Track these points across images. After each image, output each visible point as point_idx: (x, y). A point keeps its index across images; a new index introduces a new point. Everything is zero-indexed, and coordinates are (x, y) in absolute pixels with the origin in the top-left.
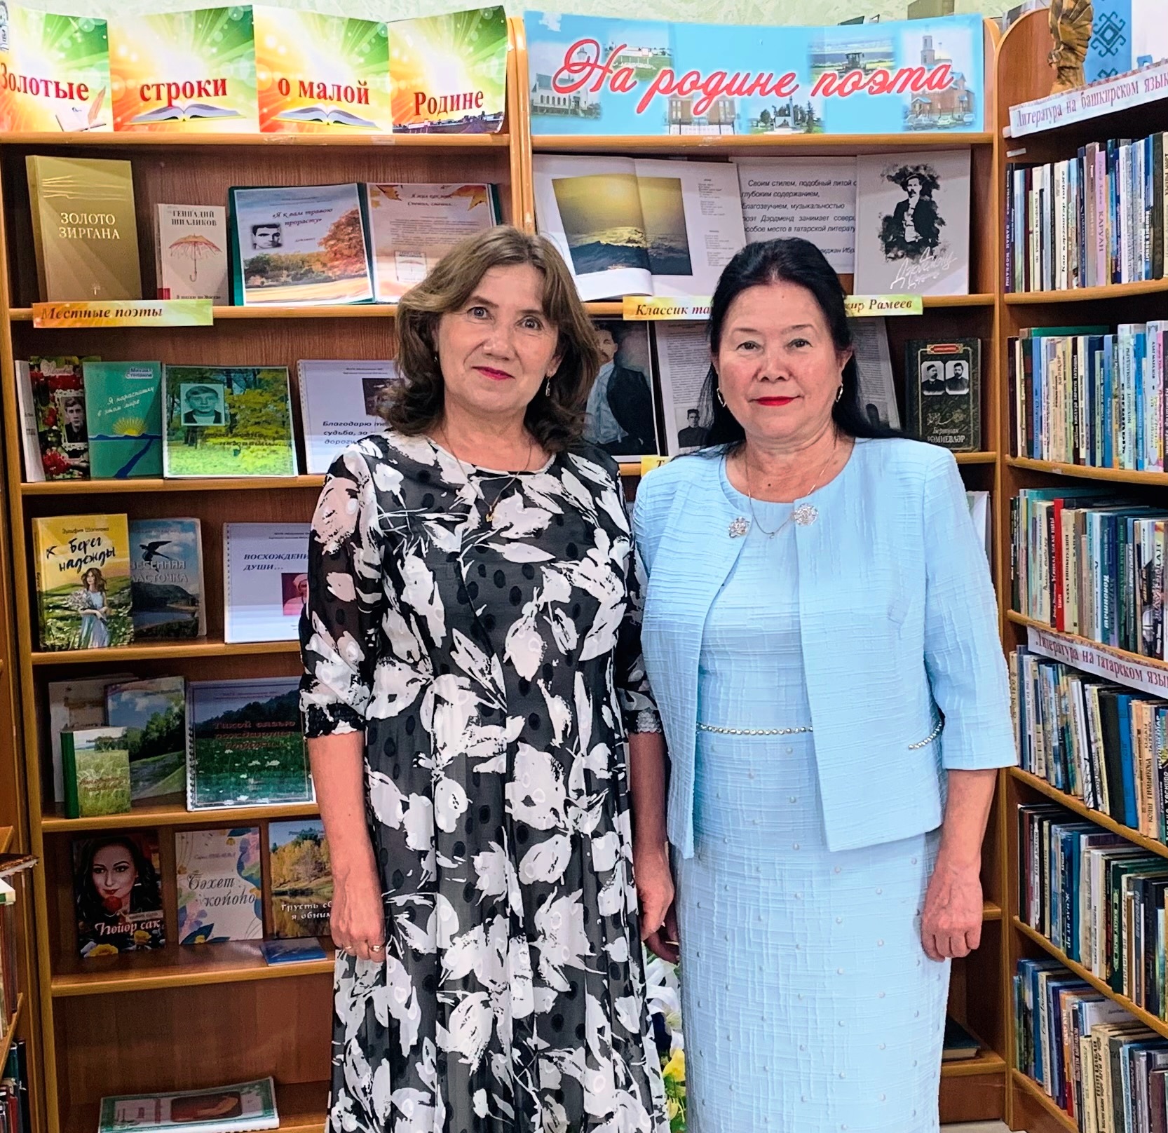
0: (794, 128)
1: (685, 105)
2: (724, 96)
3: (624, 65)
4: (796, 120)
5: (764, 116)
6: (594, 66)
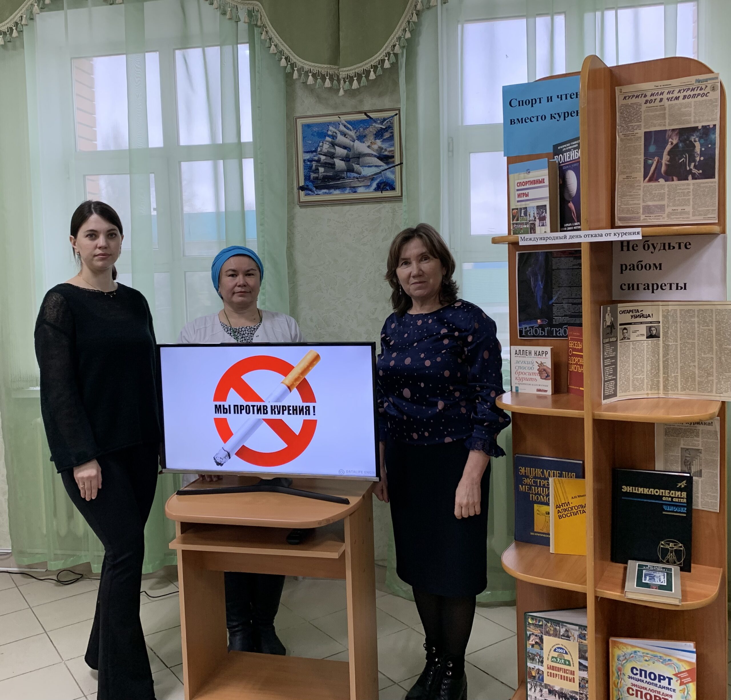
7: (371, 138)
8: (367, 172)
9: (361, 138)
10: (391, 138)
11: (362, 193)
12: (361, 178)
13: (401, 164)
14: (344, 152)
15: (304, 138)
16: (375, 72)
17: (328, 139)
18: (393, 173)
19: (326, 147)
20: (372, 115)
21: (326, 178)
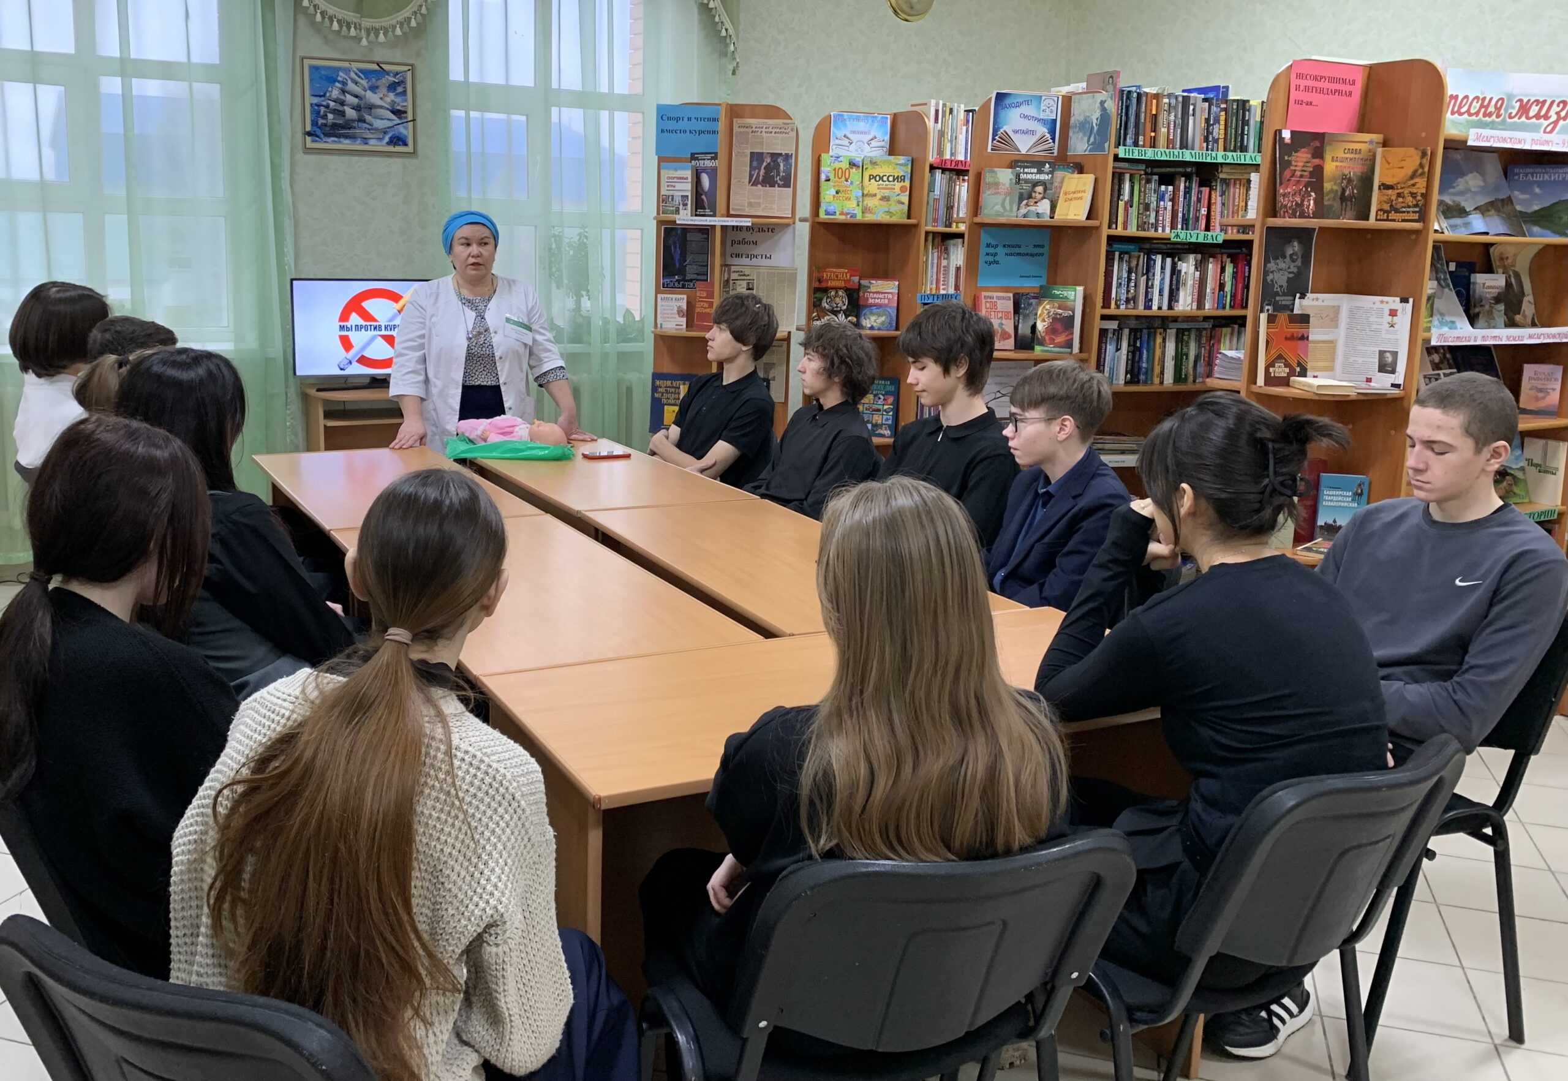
7: (383, 90)
8: (379, 124)
9: (374, 89)
10: (404, 93)
11: (374, 145)
12: (372, 129)
13: (414, 120)
14: (355, 101)
15: (311, 80)
16: (401, 28)
17: (337, 84)
18: (406, 128)
19: (335, 93)
20: (384, 67)
21: (335, 126)
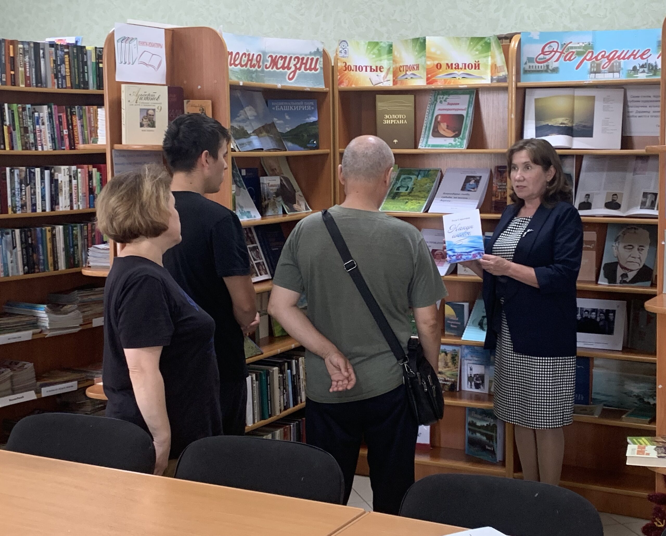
0: (647, 73)
1: (599, 65)
2: (616, 61)
3: (571, 50)
4: (649, 69)
5: (635, 69)
6: (557, 51)
